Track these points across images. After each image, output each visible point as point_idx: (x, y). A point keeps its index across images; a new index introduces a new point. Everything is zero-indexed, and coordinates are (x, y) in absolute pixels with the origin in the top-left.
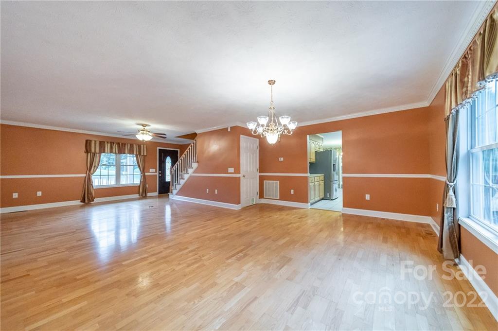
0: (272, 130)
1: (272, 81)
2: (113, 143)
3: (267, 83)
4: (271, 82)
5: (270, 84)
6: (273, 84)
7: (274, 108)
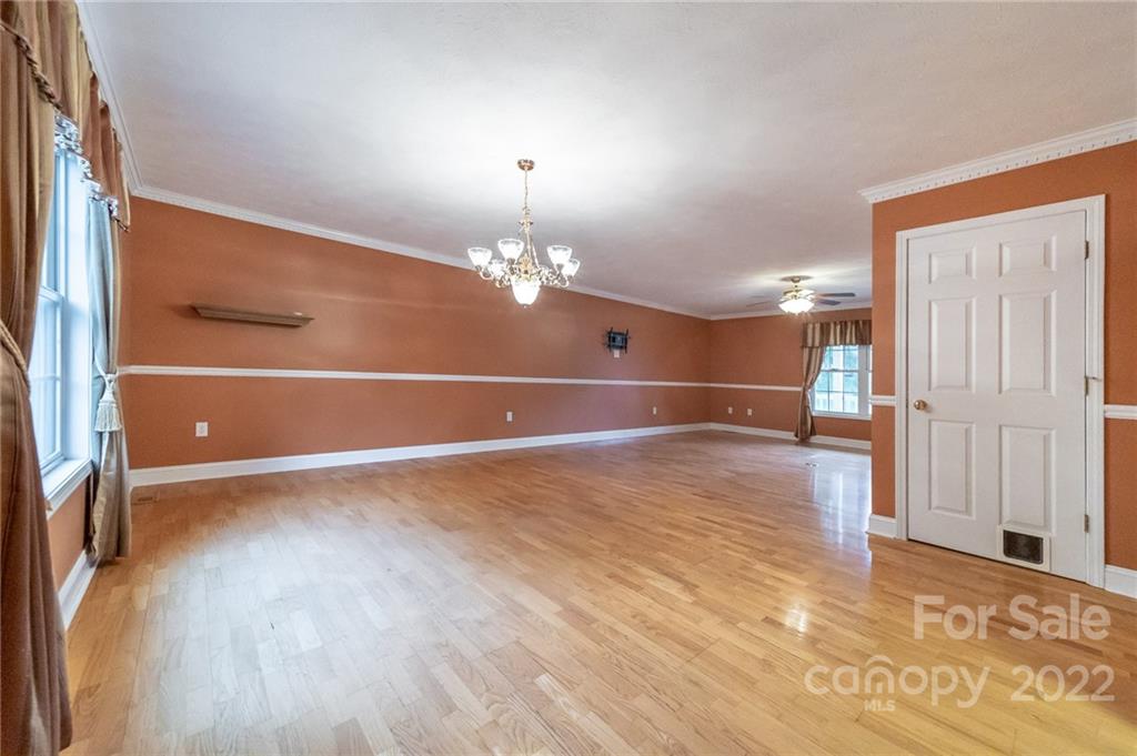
0: (526, 272)
1: (526, 161)
2: (846, 323)
3: (517, 166)
4: (526, 165)
5: (522, 168)
6: (530, 168)
7: (531, 223)
